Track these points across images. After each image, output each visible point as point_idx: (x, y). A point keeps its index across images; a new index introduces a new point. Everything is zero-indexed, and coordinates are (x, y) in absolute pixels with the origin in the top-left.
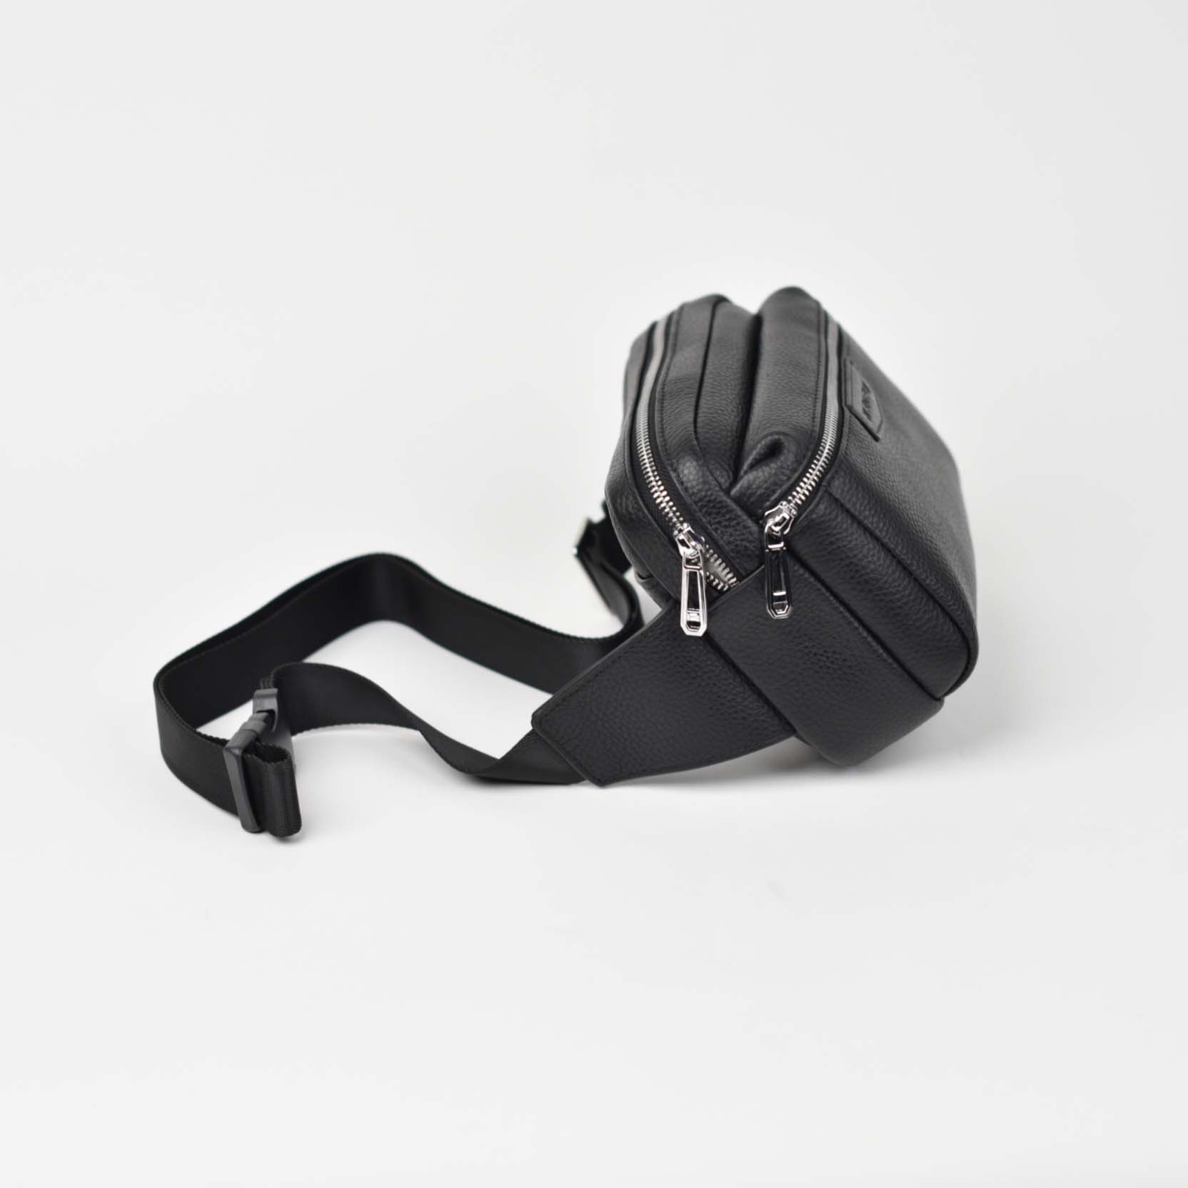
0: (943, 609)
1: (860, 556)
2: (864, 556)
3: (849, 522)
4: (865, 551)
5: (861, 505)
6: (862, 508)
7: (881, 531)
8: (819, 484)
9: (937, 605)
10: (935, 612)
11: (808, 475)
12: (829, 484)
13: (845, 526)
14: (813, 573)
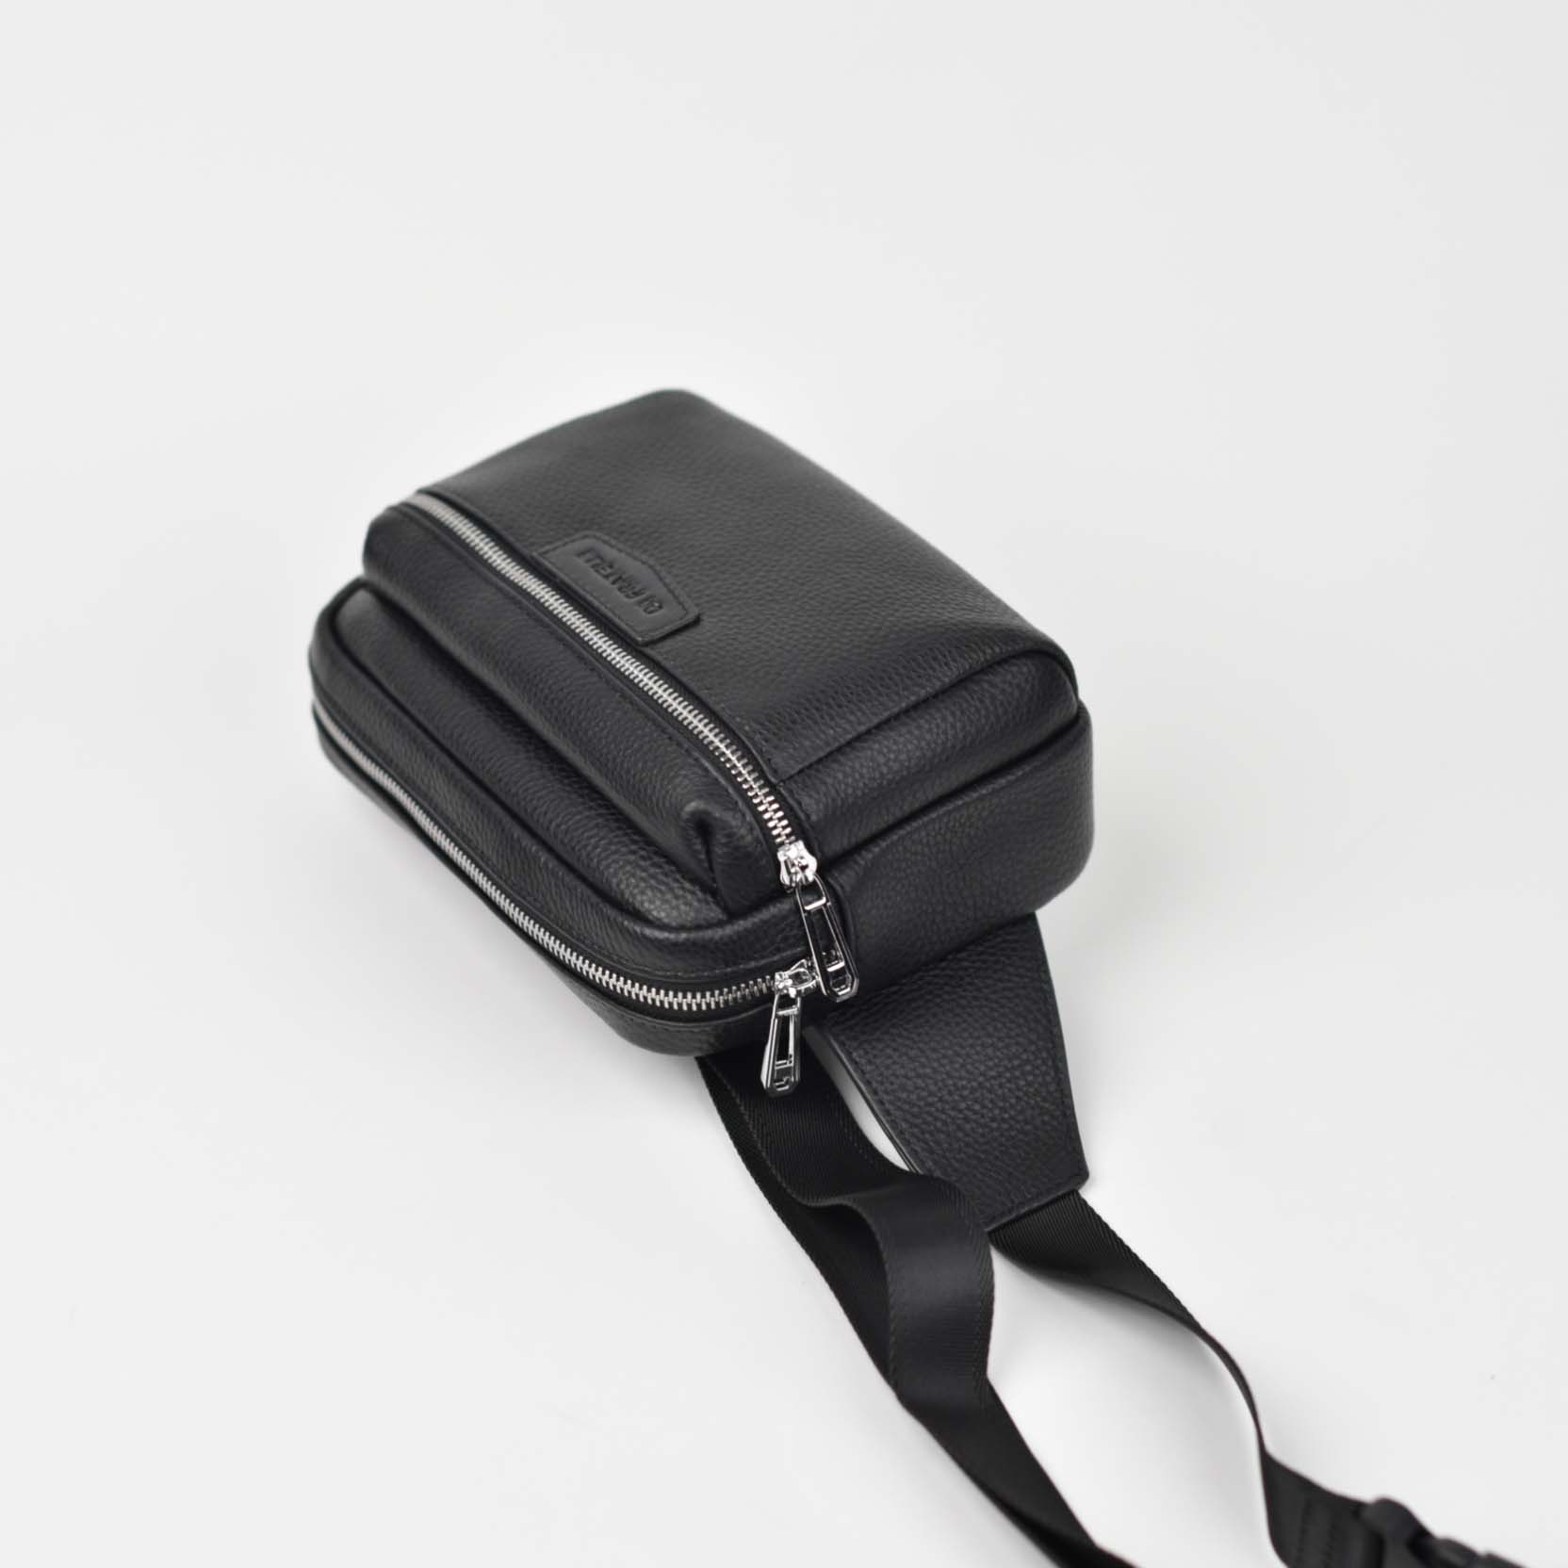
0: (982, 671)
1: (885, 770)
2: (885, 764)
3: (835, 766)
4: (881, 760)
5: (818, 737)
6: (823, 736)
7: (860, 723)
8: (773, 790)
9: (976, 677)
10: (986, 686)
11: (756, 801)
12: (775, 772)
13: (840, 776)
14: (873, 839)
